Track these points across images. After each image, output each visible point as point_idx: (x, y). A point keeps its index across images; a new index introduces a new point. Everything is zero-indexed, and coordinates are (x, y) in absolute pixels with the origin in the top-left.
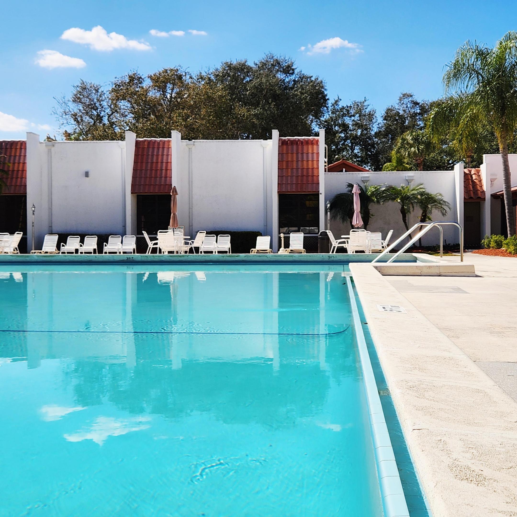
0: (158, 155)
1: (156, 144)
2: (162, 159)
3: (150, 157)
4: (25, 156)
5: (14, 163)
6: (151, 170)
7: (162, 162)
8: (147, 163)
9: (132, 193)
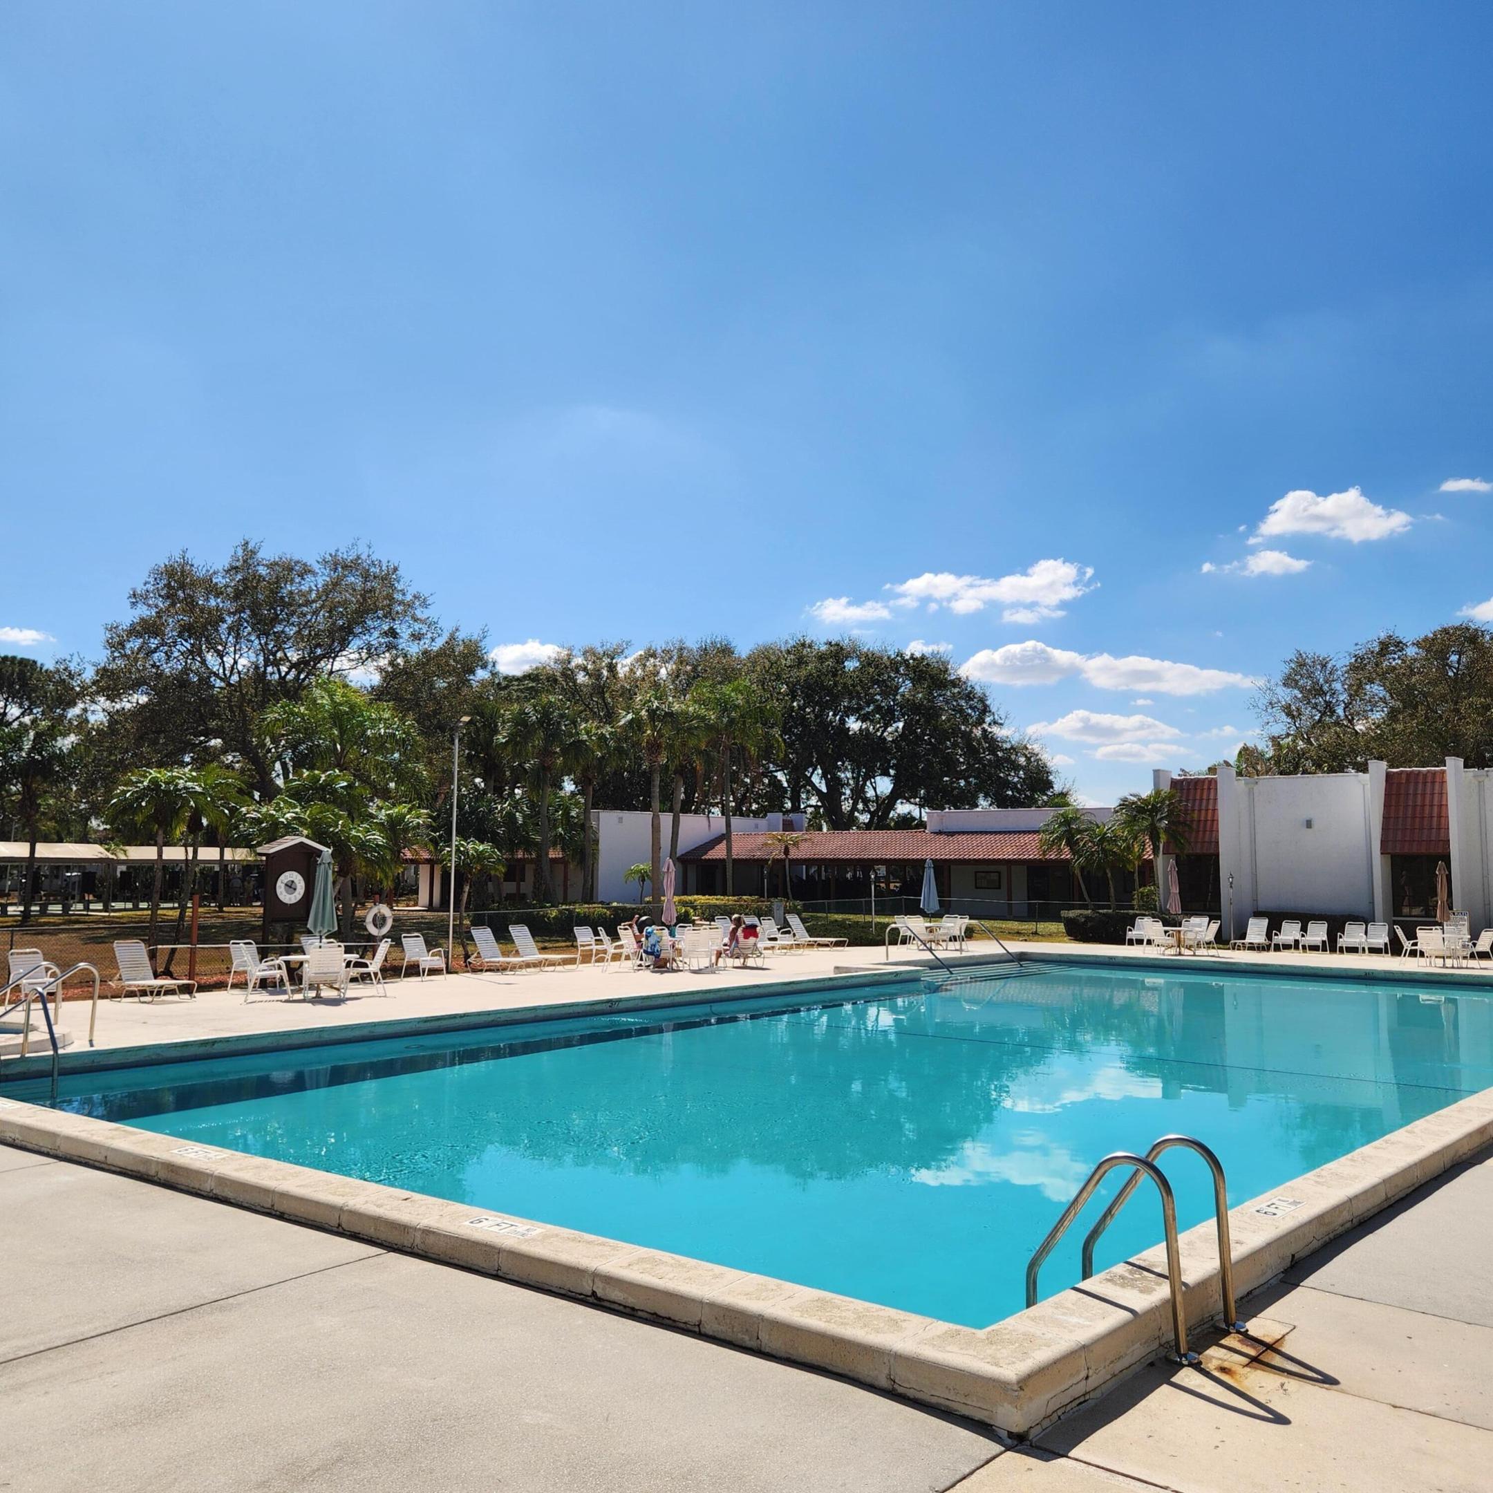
0: (1424, 795)
1: (1421, 777)
2: (1432, 800)
3: (1411, 797)
4: (1216, 799)
5: (1200, 810)
6: (1414, 817)
7: (1432, 806)
8: (1406, 806)
9: (1382, 854)
